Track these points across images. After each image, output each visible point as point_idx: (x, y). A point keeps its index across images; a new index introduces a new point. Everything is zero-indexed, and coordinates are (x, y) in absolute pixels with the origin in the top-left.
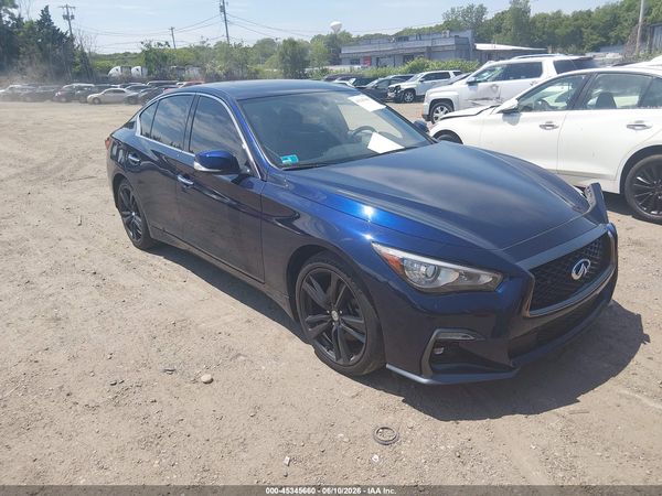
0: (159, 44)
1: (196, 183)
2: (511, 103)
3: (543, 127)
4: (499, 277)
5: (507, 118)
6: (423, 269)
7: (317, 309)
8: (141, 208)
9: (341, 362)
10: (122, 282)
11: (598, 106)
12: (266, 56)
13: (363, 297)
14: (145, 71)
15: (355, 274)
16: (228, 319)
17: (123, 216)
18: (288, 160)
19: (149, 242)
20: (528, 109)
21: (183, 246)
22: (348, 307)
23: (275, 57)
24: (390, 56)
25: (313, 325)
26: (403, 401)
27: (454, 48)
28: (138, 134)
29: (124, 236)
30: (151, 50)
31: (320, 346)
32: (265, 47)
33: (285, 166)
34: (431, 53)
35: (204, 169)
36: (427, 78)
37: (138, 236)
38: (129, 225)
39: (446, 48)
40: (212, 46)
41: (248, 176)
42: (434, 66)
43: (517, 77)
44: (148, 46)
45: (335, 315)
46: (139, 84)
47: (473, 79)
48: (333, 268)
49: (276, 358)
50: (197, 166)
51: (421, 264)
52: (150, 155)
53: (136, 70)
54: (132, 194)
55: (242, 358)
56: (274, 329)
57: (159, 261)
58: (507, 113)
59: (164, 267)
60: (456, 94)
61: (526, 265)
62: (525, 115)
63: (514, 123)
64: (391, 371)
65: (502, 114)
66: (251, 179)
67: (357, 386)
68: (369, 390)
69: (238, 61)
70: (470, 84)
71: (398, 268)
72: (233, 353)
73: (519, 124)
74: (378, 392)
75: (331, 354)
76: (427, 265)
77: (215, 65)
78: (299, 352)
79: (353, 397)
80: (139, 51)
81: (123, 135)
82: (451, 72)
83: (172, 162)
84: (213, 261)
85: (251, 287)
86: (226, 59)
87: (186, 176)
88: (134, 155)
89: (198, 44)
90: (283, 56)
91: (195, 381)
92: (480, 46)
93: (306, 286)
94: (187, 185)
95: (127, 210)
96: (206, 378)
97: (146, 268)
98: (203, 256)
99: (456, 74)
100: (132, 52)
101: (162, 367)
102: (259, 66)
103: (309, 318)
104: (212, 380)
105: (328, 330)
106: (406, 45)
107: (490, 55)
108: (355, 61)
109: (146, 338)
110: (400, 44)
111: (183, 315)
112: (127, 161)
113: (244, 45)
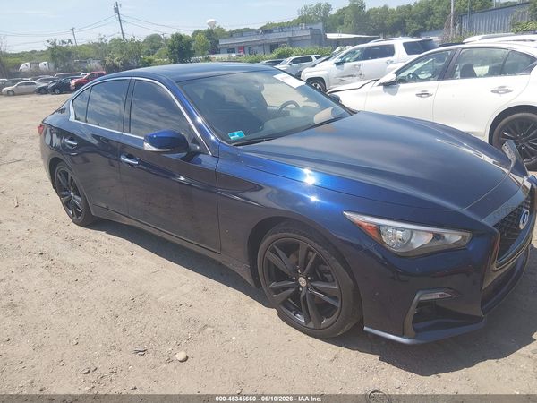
0: (63, 42)
1: (141, 162)
2: (391, 77)
3: (420, 95)
4: (468, 235)
5: (389, 89)
6: (399, 234)
7: (281, 276)
8: (81, 188)
9: (311, 325)
10: (70, 260)
11: (464, 76)
12: (155, 49)
13: (337, 264)
14: (52, 65)
15: (327, 242)
16: (185, 289)
17: (61, 196)
18: (235, 136)
19: (89, 219)
20: (403, 81)
21: (127, 221)
22: (317, 274)
23: (165, 50)
24: (260, 45)
25: (277, 291)
26: (380, 359)
27: (310, 37)
28: (72, 118)
29: (63, 214)
30: (56, 47)
31: (285, 310)
32: (154, 42)
33: (233, 141)
34: (292, 42)
35: (155, 149)
36: (294, 61)
37: (78, 214)
38: (68, 204)
39: (304, 38)
40: (108, 42)
41: (198, 153)
42: (297, 52)
43: (374, 57)
44: (54, 44)
45: (302, 281)
46: (47, 77)
47: (339, 60)
48: (302, 237)
49: (243, 326)
50: (148, 147)
51: (397, 228)
52: (89, 139)
53: (43, 65)
54: (70, 175)
55: (209, 329)
56: (232, 295)
57: (101, 236)
58: (386, 85)
59: (107, 241)
60: (326, 72)
61: (489, 221)
62: (402, 86)
63: (394, 93)
64: (367, 332)
65: (382, 87)
66: (201, 156)
67: (331, 349)
68: (344, 351)
69: (133, 54)
70: (337, 64)
71: (375, 235)
72: (199, 326)
73: (398, 94)
74: (354, 353)
75: (300, 318)
76: (402, 230)
77: (113, 58)
78: (264, 317)
79: (332, 361)
80: (45, 49)
81: (55, 120)
82: (313, 56)
83: (113, 144)
84: (157, 233)
85: (200, 255)
86: (122, 52)
87: (130, 157)
88: (71, 139)
89: (97, 41)
90: (172, 48)
91: (169, 361)
92: (329, 36)
93: (270, 255)
94: (132, 165)
95: (66, 190)
96: (181, 356)
97: (92, 244)
98: (146, 228)
99: (317, 58)
100: (38, 50)
101: (131, 348)
102: (151, 57)
103: (273, 285)
104: (187, 357)
105: (296, 296)
106: (272, 36)
107: (338, 43)
108: (231, 50)
109: (108, 319)
110: (266, 36)
111: (140, 290)
112: (64, 145)
113: (136, 39)
